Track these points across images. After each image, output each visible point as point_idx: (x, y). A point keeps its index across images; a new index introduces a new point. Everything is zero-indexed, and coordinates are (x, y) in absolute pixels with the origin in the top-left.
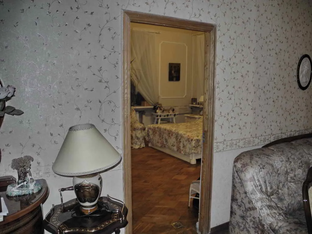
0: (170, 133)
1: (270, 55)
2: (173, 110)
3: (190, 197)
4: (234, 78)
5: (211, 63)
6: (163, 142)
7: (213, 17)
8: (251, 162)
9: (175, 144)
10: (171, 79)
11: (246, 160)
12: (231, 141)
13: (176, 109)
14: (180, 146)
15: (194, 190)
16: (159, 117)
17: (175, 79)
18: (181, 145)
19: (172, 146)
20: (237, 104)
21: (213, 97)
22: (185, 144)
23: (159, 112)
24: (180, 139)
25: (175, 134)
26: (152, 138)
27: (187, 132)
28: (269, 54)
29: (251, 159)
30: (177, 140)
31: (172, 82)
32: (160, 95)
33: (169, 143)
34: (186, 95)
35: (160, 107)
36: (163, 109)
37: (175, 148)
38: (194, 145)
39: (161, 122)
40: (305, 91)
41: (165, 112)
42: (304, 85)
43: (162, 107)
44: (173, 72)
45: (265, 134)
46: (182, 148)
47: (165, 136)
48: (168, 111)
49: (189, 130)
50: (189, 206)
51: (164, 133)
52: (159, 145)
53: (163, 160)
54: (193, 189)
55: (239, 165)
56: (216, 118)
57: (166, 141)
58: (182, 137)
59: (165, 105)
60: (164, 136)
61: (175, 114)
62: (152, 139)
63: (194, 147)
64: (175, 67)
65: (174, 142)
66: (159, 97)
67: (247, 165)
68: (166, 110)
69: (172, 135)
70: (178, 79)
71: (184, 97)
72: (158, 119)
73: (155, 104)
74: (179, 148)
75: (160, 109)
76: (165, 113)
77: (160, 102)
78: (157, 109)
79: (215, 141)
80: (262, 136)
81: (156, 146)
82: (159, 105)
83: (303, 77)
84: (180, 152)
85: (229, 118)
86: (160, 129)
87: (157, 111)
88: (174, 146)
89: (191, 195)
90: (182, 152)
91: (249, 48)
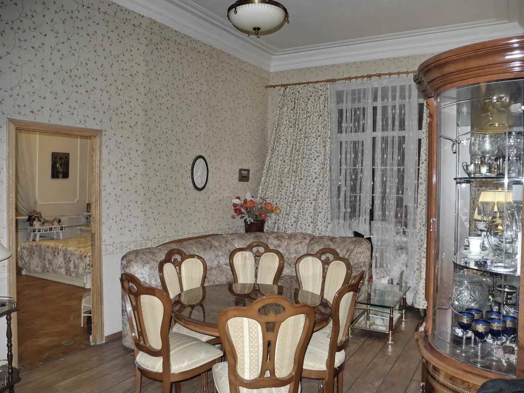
0: (55, 252)
1: (160, 157)
2: (60, 221)
3: (83, 315)
4: (122, 181)
5: (97, 167)
6: (45, 265)
7: (99, 123)
8: (136, 258)
9: (63, 265)
10: (55, 175)
11: (132, 257)
12: (120, 244)
13: (63, 219)
14: (70, 267)
15: (87, 305)
16: (36, 233)
17: (61, 175)
18: (72, 265)
19: (58, 268)
20: (125, 207)
21: (100, 200)
22: (77, 264)
23: (37, 225)
24: (70, 258)
25: (63, 252)
26: (27, 261)
27: (79, 248)
28: (158, 157)
29: (136, 256)
30: (65, 259)
31: (56, 181)
32: (37, 199)
33: (54, 266)
34: (78, 198)
35: (38, 218)
36: (42, 220)
37: (63, 271)
38: (88, 262)
39: (41, 238)
40: (202, 191)
41: (45, 224)
42: (200, 186)
43: (41, 218)
44: (58, 165)
45: (158, 237)
46: (72, 269)
47: (49, 256)
48: (52, 223)
49: (83, 245)
50: (82, 326)
51: (46, 252)
52: (39, 269)
53: (46, 288)
54: (85, 305)
55: (124, 262)
56: (103, 220)
57: (50, 263)
58: (72, 254)
59: (46, 215)
60: (46, 257)
61: (62, 227)
62: (29, 263)
63: (89, 265)
64: (61, 158)
65: (61, 263)
66: (36, 203)
67: (132, 261)
68: (47, 221)
69: (58, 253)
70: (66, 175)
71: (75, 201)
72: (35, 236)
73: (31, 213)
74: (68, 271)
75: (39, 220)
76: (47, 226)
77: (38, 210)
78: (34, 220)
79: (103, 243)
80: (155, 238)
81: (35, 272)
82: (37, 214)
83: (197, 178)
84: (70, 275)
85: (118, 220)
86: (40, 247)
87: (35, 223)
88: (62, 268)
89: (84, 313)
90: (73, 275)
91: (137, 151)
